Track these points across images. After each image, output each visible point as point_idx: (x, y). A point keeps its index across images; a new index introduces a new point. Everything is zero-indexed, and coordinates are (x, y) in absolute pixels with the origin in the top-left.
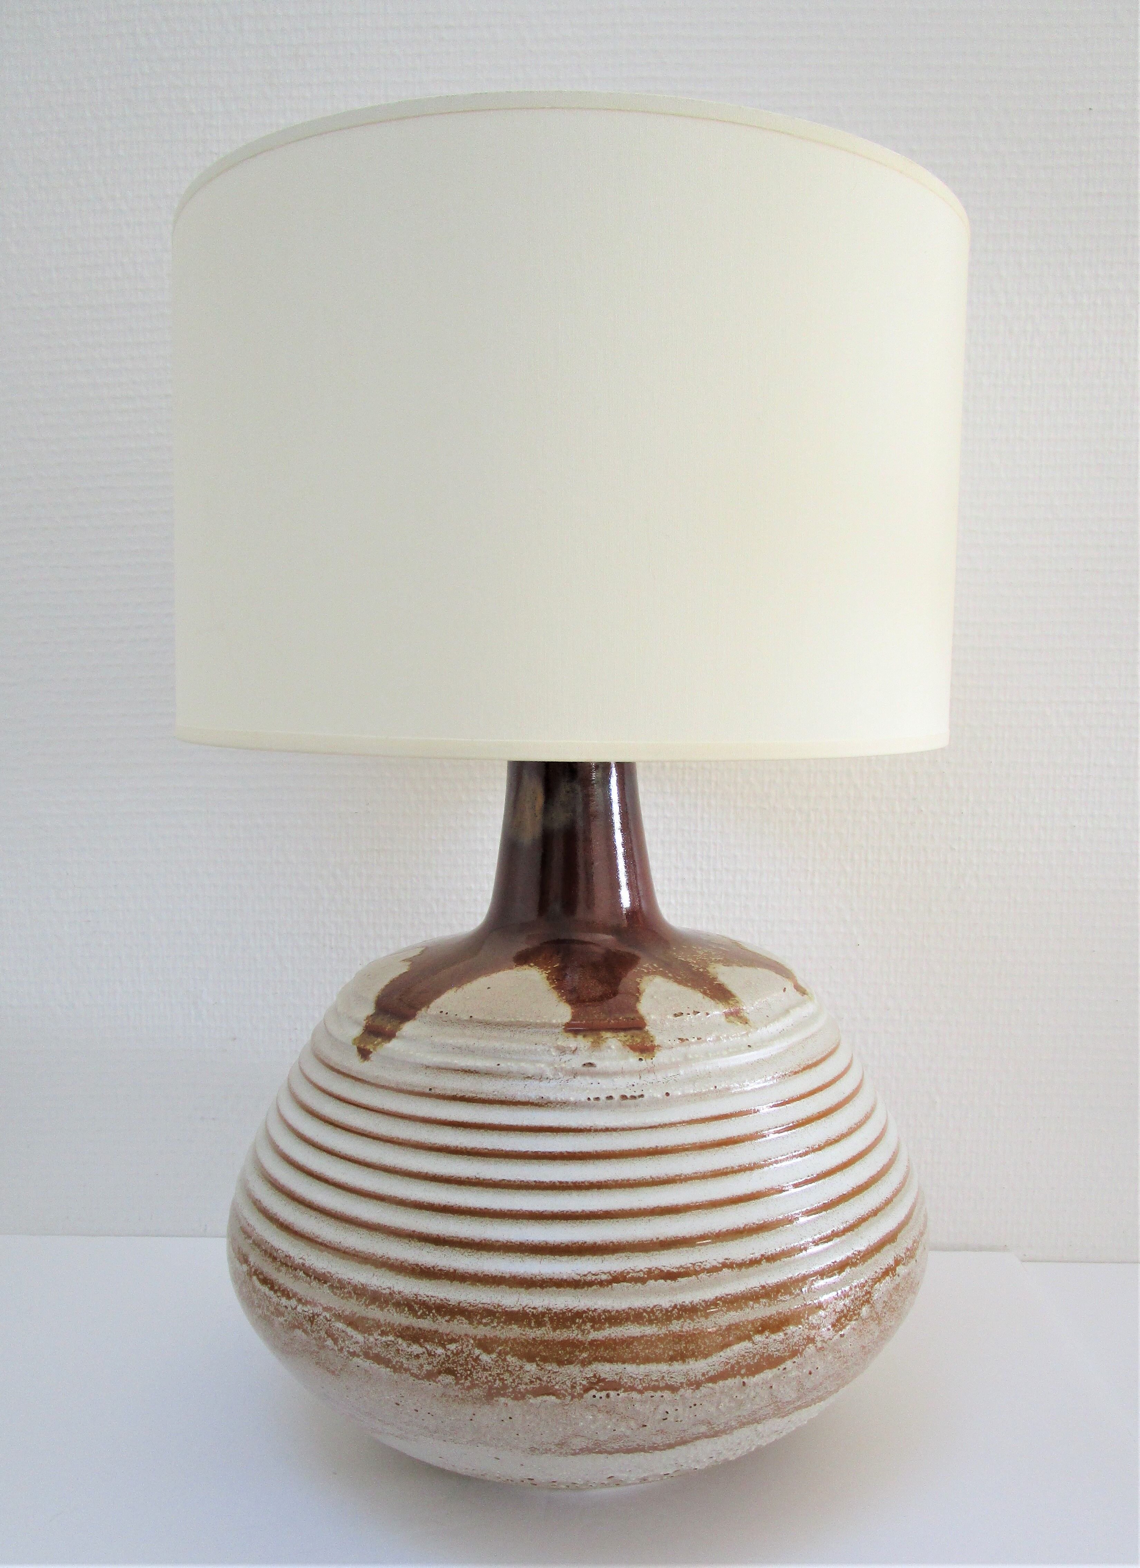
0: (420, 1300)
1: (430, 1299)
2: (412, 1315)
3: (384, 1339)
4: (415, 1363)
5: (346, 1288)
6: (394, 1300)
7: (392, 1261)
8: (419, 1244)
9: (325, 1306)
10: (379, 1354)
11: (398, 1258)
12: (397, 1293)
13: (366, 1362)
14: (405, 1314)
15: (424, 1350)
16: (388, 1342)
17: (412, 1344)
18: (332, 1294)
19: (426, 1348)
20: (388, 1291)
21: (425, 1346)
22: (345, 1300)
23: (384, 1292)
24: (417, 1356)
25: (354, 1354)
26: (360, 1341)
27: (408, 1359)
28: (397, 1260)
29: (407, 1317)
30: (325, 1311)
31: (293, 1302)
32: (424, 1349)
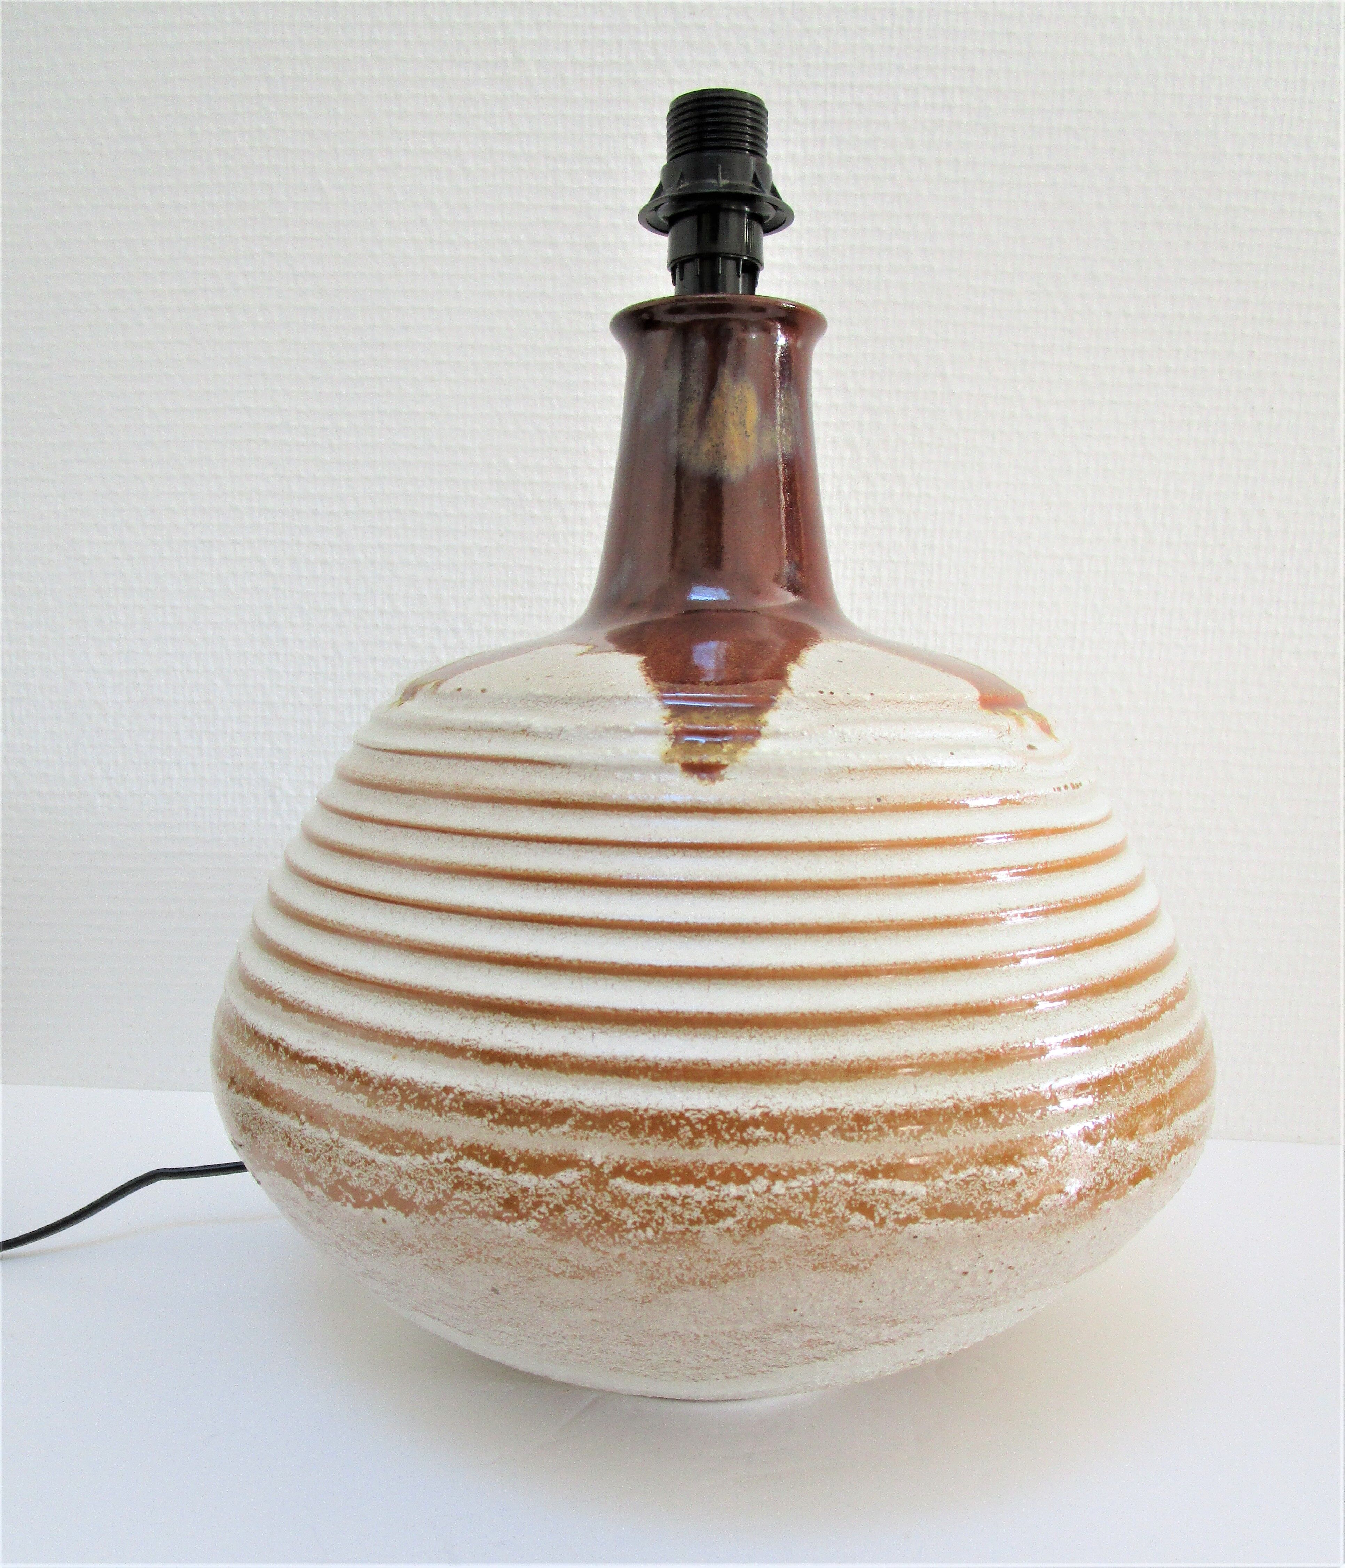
0: (1001, 1099)
1: (1015, 1094)
2: (991, 1126)
3: (962, 1175)
4: (1011, 1194)
5: (872, 1123)
6: (962, 1113)
7: (941, 1057)
8: (965, 1022)
9: (840, 1164)
10: (953, 1202)
11: (947, 1049)
12: (965, 1101)
13: (930, 1224)
14: (982, 1128)
15: (1021, 1170)
16: (968, 1179)
17: (1004, 1167)
18: (843, 1142)
19: (1024, 1167)
20: (950, 1103)
21: (1022, 1163)
22: (874, 1143)
23: (945, 1105)
24: (1013, 1183)
25: (911, 1219)
26: (919, 1196)
27: (999, 1193)
28: (947, 1053)
29: (987, 1132)
30: (839, 1173)
31: (761, 1183)
32: (1020, 1168)
